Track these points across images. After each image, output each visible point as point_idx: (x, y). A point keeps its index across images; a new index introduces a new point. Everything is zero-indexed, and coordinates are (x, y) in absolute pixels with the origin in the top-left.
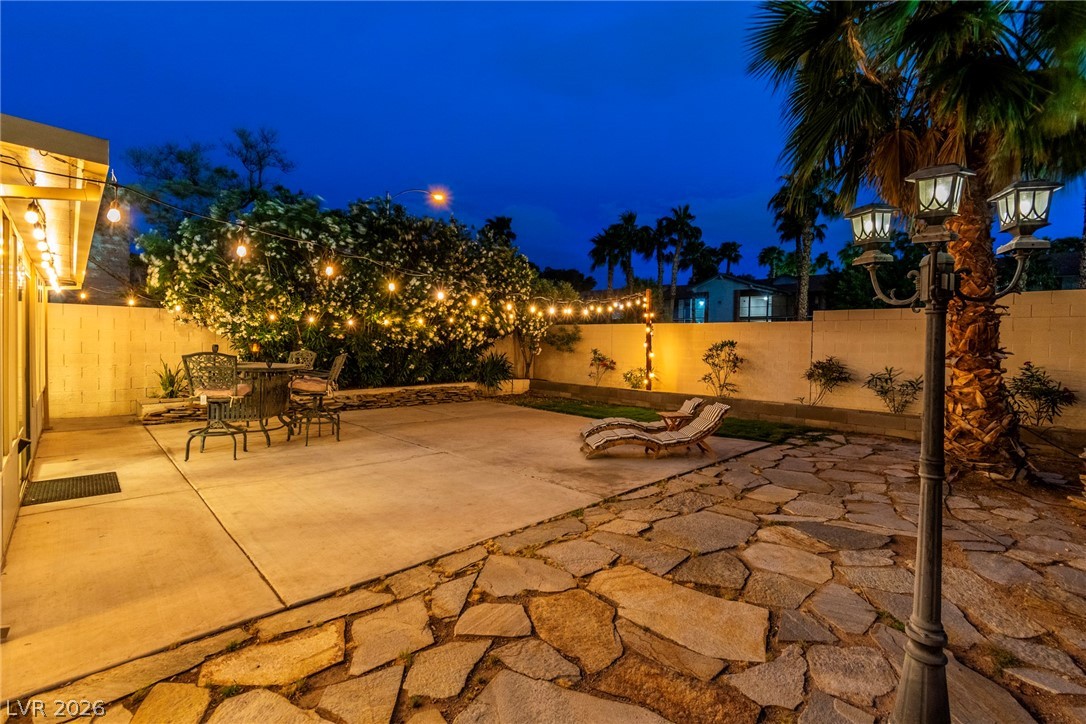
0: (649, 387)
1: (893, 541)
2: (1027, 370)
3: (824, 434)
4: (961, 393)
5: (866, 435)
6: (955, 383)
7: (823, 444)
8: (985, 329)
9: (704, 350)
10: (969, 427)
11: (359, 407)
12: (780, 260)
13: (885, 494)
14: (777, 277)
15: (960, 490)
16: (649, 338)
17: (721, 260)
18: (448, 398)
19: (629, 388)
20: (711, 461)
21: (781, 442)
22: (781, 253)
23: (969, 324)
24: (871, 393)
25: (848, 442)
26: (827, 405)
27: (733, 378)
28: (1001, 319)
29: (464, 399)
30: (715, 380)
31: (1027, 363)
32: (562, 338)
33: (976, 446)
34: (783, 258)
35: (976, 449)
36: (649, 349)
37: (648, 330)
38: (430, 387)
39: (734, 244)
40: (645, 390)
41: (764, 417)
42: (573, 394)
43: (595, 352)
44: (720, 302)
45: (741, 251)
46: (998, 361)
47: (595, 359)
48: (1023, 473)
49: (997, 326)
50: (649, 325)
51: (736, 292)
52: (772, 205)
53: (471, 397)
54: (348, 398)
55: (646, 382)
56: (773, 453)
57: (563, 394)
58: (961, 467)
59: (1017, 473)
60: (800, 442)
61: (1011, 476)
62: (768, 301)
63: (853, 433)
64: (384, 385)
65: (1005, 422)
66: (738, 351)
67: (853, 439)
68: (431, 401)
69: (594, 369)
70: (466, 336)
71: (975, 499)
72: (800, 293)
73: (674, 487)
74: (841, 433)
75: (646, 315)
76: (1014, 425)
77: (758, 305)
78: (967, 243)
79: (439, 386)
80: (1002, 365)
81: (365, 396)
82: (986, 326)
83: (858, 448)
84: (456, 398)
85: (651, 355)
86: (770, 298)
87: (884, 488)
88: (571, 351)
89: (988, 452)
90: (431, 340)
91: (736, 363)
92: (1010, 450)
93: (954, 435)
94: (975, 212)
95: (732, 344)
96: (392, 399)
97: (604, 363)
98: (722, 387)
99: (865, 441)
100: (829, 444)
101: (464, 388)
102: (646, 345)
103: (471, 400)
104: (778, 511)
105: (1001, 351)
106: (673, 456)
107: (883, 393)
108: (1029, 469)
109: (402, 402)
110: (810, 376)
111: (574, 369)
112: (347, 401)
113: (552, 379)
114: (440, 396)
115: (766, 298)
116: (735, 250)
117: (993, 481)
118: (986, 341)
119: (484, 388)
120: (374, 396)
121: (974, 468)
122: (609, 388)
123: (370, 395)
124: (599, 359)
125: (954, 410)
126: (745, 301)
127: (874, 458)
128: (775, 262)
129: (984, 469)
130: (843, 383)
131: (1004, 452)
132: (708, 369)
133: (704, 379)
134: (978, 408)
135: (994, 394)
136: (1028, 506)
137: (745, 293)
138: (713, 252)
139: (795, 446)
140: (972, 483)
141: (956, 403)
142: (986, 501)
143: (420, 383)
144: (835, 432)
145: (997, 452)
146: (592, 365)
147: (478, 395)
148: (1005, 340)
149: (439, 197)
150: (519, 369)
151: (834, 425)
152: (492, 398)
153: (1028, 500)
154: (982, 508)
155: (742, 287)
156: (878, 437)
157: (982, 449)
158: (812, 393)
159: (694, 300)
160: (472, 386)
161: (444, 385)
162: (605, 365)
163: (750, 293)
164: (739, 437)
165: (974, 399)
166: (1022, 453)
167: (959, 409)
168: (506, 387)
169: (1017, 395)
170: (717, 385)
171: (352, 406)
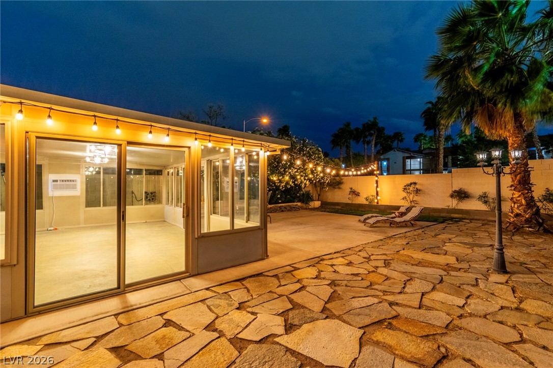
0: (378, 203)
1: (491, 245)
2: (547, 191)
3: (461, 220)
4: (516, 200)
5: (479, 220)
6: (514, 196)
7: (461, 223)
8: (524, 177)
9: (402, 186)
10: (520, 212)
12: (426, 140)
13: (488, 236)
14: (425, 149)
15: (517, 234)
16: (377, 182)
17: (394, 141)
18: (291, 209)
19: (368, 203)
20: (418, 228)
21: (443, 222)
22: (425, 136)
23: (518, 174)
24: (480, 203)
25: (471, 222)
26: (460, 208)
27: (416, 198)
28: (531, 172)
29: (297, 209)
30: (408, 198)
31: (547, 189)
32: (336, 183)
33: (523, 219)
34: (427, 139)
35: (523, 220)
36: (377, 187)
37: (376, 178)
38: (284, 204)
39: (400, 133)
40: (376, 204)
41: (432, 214)
42: (342, 207)
43: (351, 189)
44: (395, 163)
45: (404, 136)
46: (530, 188)
47: (351, 192)
48: (542, 228)
49: (529, 175)
50: (377, 176)
51: (403, 157)
52: (423, 115)
53: (299, 209)
55: (376, 201)
56: (442, 226)
57: (337, 207)
58: (518, 227)
59: (539, 228)
60: (451, 222)
61: (537, 229)
62: (420, 161)
63: (473, 219)
65: (534, 210)
66: (417, 186)
67: (473, 221)
68: (285, 210)
69: (350, 196)
70: (301, 182)
71: (522, 237)
72: (439, 158)
73: (408, 234)
74: (468, 219)
75: (375, 172)
76: (538, 210)
77: (415, 163)
78: (516, 145)
79: (287, 204)
80: (532, 189)
82: (525, 175)
83: (475, 224)
84: (294, 209)
85: (378, 189)
86: (421, 159)
87: (488, 234)
88: (339, 188)
89: (527, 221)
90: (290, 185)
91: (418, 191)
92: (536, 220)
93: (514, 215)
94: (518, 133)
95: (415, 183)
97: (355, 193)
98: (411, 202)
99: (479, 222)
100: (463, 223)
101: (296, 205)
102: (375, 185)
104: (450, 240)
105: (531, 184)
106: (402, 227)
107: (486, 202)
108: (544, 227)
110: (452, 196)
111: (340, 196)
113: (329, 201)
114: (288, 208)
115: (419, 160)
116: (401, 136)
117: (530, 231)
118: (525, 180)
119: (304, 205)
121: (523, 227)
122: (359, 204)
124: (353, 192)
125: (514, 206)
126: (408, 161)
127: (483, 227)
128: (422, 141)
129: (527, 227)
130: (466, 199)
131: (534, 221)
132: (405, 194)
133: (403, 199)
134: (523, 205)
135: (529, 200)
136: (542, 238)
137: (408, 158)
138: (389, 137)
139: (449, 224)
140: (522, 232)
141: (515, 204)
142: (526, 237)
143: (281, 203)
144: (465, 219)
145: (531, 221)
146: (349, 194)
147: (302, 208)
148: (533, 180)
149: (265, 121)
150: (315, 196)
151: (464, 216)
152: (307, 209)
153: (542, 236)
154: (525, 239)
155: (407, 155)
156: (484, 220)
157: (525, 220)
158: (453, 203)
159: (381, 162)
160: (299, 204)
161: (289, 204)
162: (356, 194)
163: (410, 158)
164: (424, 221)
165: (522, 202)
166: (541, 221)
167: (516, 206)
168: (312, 204)
169: (545, 202)
170: (409, 201)
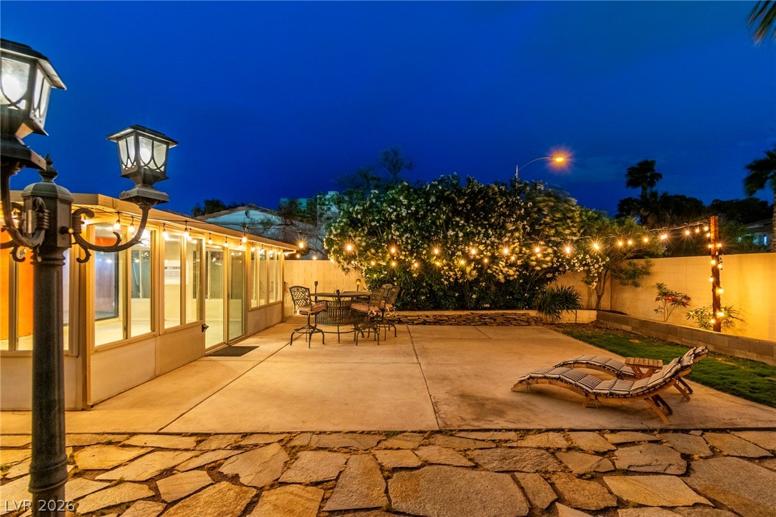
0: (717, 328)
11: (435, 323)
16: (716, 273)
18: (507, 322)
29: (522, 323)
32: (630, 273)
36: (717, 284)
37: (713, 262)
38: (493, 312)
42: (633, 328)
43: (660, 286)
47: (660, 294)
50: (714, 256)
53: (529, 322)
54: (427, 316)
55: (714, 321)
64: (456, 309)
68: (492, 323)
69: (660, 304)
75: (710, 246)
79: (501, 312)
81: (440, 316)
84: (514, 322)
85: (719, 291)
88: (637, 285)
96: (459, 320)
97: (674, 299)
101: (523, 315)
102: (712, 280)
103: (529, 325)
109: (467, 322)
112: (426, 319)
114: (500, 320)
119: (544, 316)
120: (447, 316)
123: (444, 316)
124: (667, 294)
143: (486, 309)
146: (657, 299)
147: (537, 321)
149: (560, 160)
150: (583, 299)
160: (533, 313)
161: (505, 311)
168: (567, 316)
171: (430, 322)
